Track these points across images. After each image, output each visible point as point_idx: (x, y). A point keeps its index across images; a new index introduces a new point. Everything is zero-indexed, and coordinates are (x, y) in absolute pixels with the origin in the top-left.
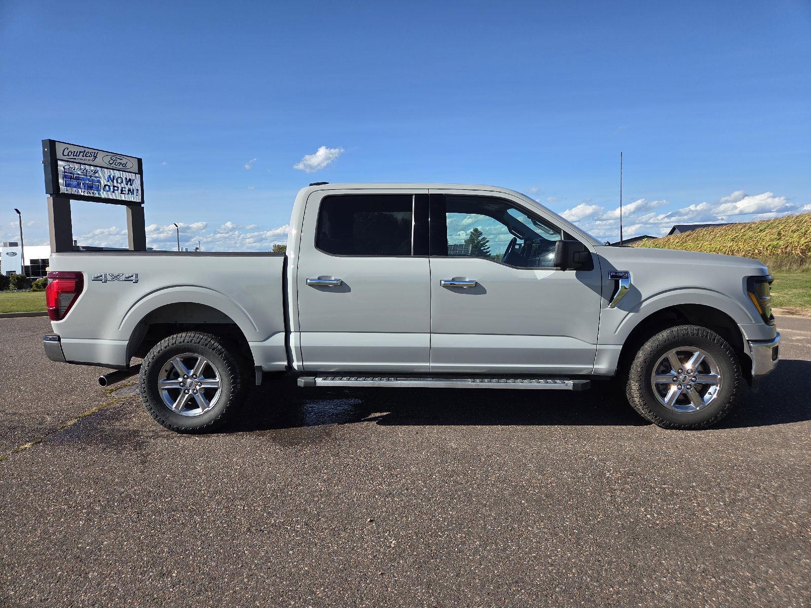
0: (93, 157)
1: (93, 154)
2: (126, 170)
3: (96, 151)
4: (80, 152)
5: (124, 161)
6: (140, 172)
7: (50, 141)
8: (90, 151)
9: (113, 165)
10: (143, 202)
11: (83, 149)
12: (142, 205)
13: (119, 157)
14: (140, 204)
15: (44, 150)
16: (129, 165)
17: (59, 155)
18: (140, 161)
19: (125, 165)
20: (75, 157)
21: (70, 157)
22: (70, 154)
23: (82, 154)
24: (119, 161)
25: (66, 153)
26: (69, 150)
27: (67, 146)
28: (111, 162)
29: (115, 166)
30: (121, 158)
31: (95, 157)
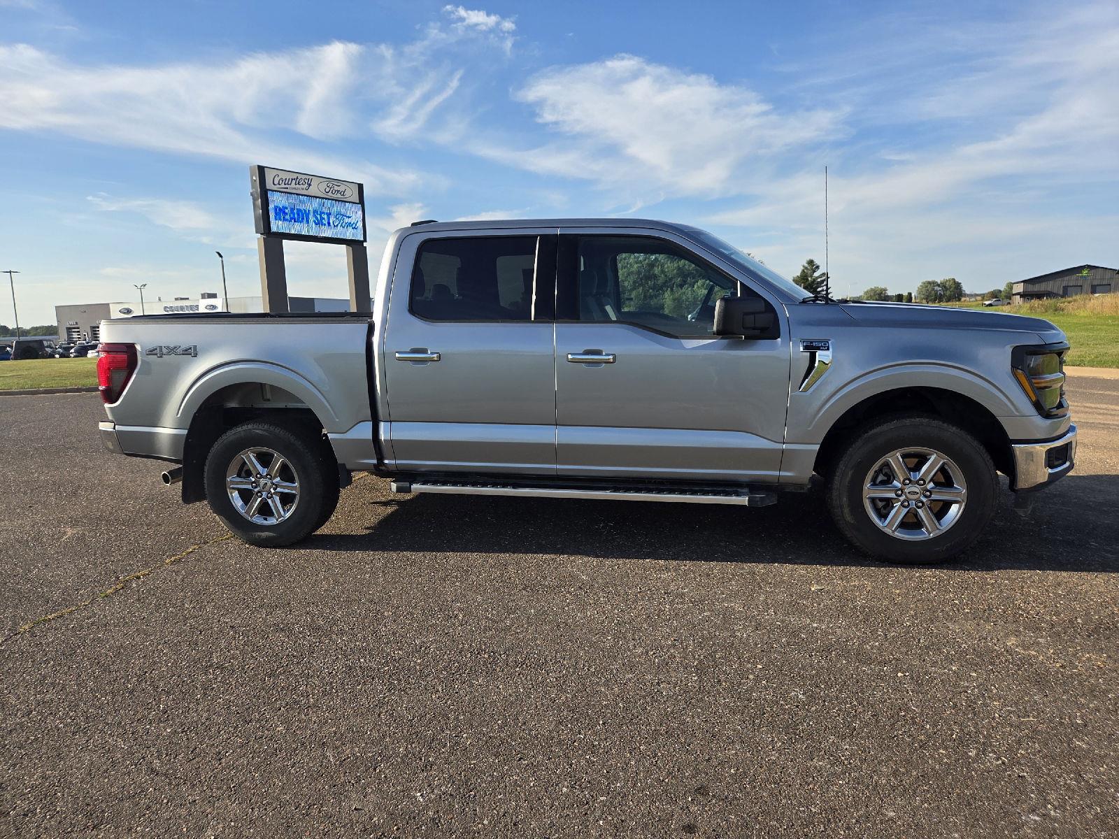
0: (306, 185)
1: (306, 181)
2: (345, 200)
3: (311, 177)
4: (292, 179)
5: (342, 188)
6: (361, 201)
7: (259, 166)
8: (304, 177)
9: (330, 194)
10: (365, 240)
11: (295, 176)
12: (365, 244)
13: (336, 184)
14: (362, 242)
15: (252, 178)
16: (348, 193)
17: (269, 185)
18: (361, 187)
19: (343, 193)
20: (286, 186)
21: (280, 186)
22: (281, 182)
23: (294, 181)
24: (336, 188)
25: (276, 182)
26: (280, 178)
27: (279, 172)
28: (328, 190)
29: (331, 195)
30: (339, 184)
31: (310, 185)
